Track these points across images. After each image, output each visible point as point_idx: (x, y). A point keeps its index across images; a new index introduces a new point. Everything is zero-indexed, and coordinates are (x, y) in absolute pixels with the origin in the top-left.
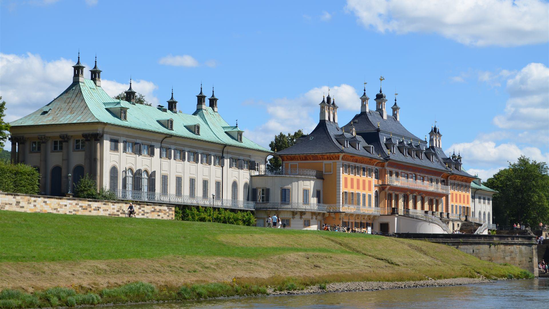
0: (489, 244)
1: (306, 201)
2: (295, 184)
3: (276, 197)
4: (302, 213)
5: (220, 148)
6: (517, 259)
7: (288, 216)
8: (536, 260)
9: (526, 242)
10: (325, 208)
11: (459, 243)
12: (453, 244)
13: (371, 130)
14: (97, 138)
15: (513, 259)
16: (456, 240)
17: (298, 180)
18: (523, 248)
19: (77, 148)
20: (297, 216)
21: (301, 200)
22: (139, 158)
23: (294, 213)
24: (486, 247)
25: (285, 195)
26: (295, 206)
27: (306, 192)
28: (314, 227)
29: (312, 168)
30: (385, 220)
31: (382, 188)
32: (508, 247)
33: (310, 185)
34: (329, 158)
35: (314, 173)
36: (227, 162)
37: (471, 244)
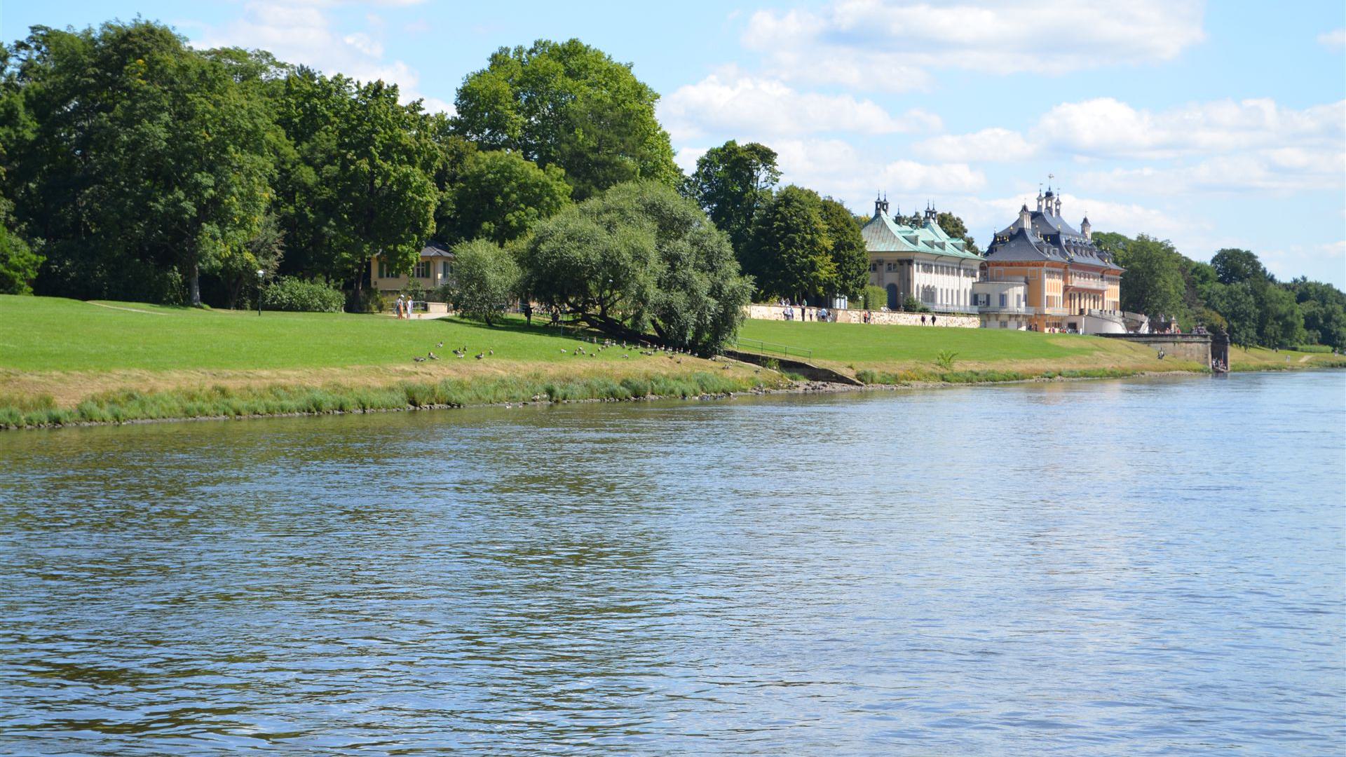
0: (1174, 342)
1: (1019, 305)
2: (1010, 290)
3: (995, 302)
4: (1017, 316)
5: (958, 261)
6: (1196, 356)
7: (1006, 318)
8: (1210, 356)
9: (1203, 340)
10: (1032, 311)
11: (1150, 342)
12: (1146, 342)
13: (1053, 233)
14: (910, 262)
15: (1192, 355)
16: (1148, 339)
17: (1013, 286)
18: (1200, 345)
19: (889, 269)
20: (1013, 319)
21: (1015, 305)
22: (928, 275)
23: (1010, 316)
24: (1172, 344)
25: (1003, 299)
26: (1011, 309)
27: (1019, 296)
28: (1024, 328)
29: (1020, 274)
30: (1073, 320)
31: (1066, 289)
32: (1188, 345)
33: (1020, 290)
34: (1034, 265)
35: (1023, 279)
36: (962, 271)
37: (1160, 342)
